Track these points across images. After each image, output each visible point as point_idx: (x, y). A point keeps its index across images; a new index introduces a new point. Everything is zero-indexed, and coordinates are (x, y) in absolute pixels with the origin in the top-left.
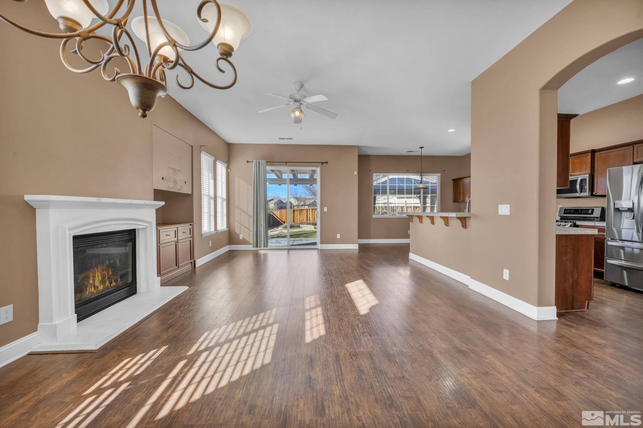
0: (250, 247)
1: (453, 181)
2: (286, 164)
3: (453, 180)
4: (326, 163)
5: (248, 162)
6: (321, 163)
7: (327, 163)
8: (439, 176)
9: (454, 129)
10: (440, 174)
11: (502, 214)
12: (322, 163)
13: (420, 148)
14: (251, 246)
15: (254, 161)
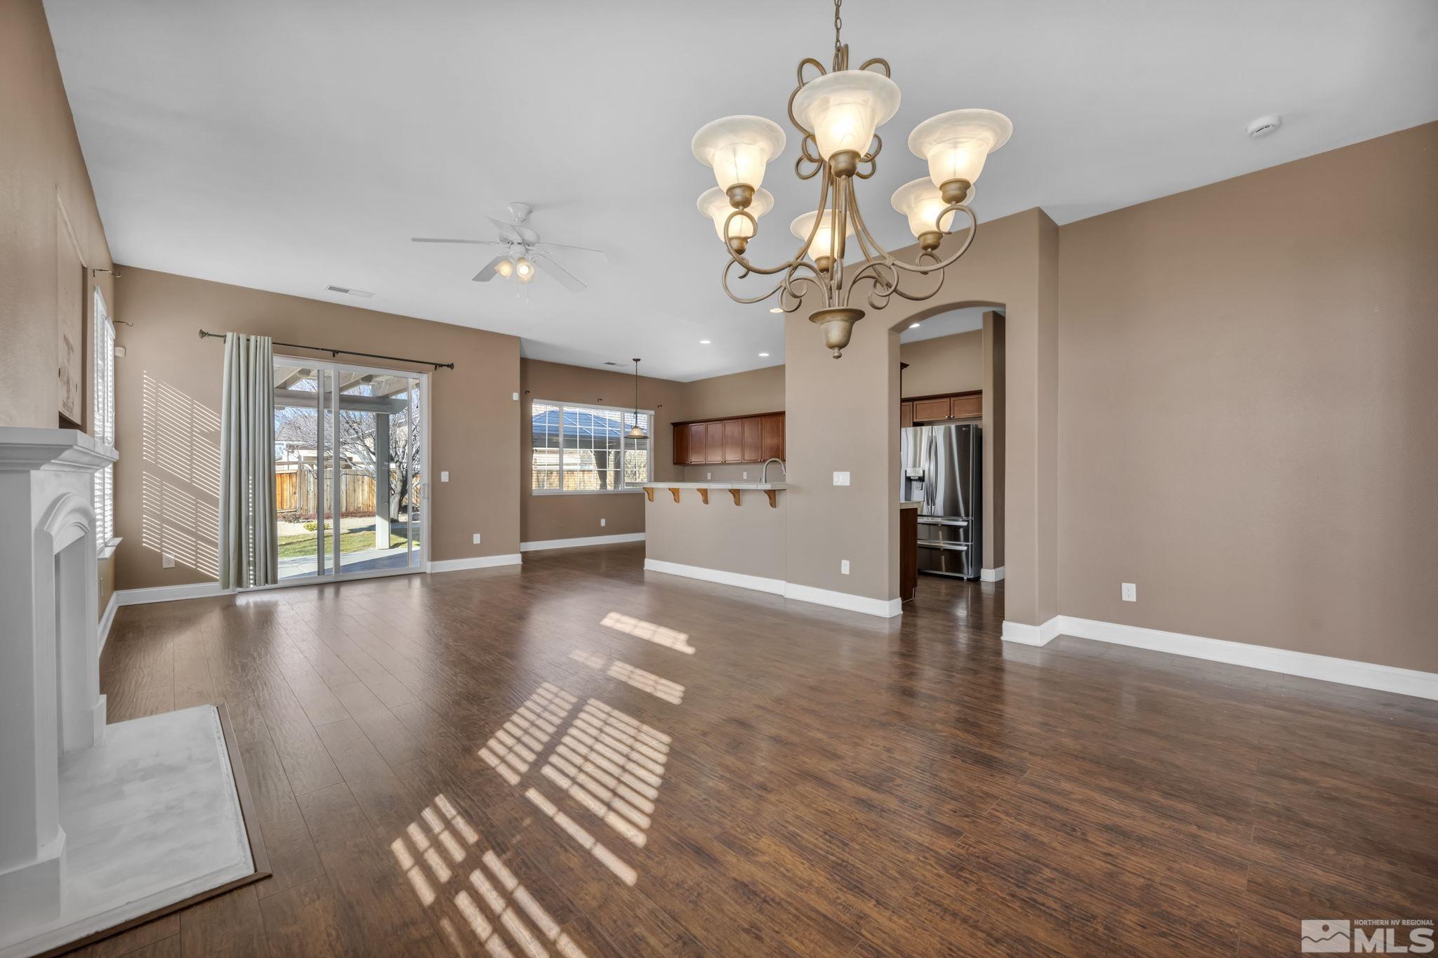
0: (213, 589)
1: (672, 426)
2: (334, 356)
3: (672, 424)
4: (448, 366)
5: (203, 334)
6: (434, 366)
7: (451, 366)
8: (651, 416)
9: (710, 340)
10: (653, 412)
11: (839, 484)
12: (438, 366)
13: (634, 360)
14: (217, 584)
15: (229, 335)
